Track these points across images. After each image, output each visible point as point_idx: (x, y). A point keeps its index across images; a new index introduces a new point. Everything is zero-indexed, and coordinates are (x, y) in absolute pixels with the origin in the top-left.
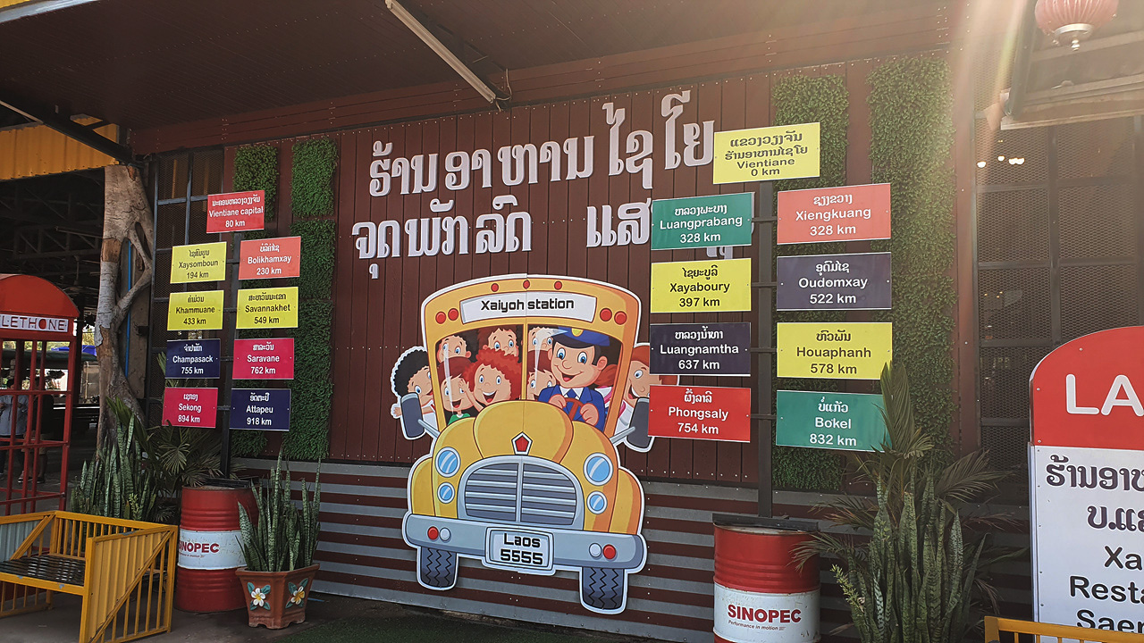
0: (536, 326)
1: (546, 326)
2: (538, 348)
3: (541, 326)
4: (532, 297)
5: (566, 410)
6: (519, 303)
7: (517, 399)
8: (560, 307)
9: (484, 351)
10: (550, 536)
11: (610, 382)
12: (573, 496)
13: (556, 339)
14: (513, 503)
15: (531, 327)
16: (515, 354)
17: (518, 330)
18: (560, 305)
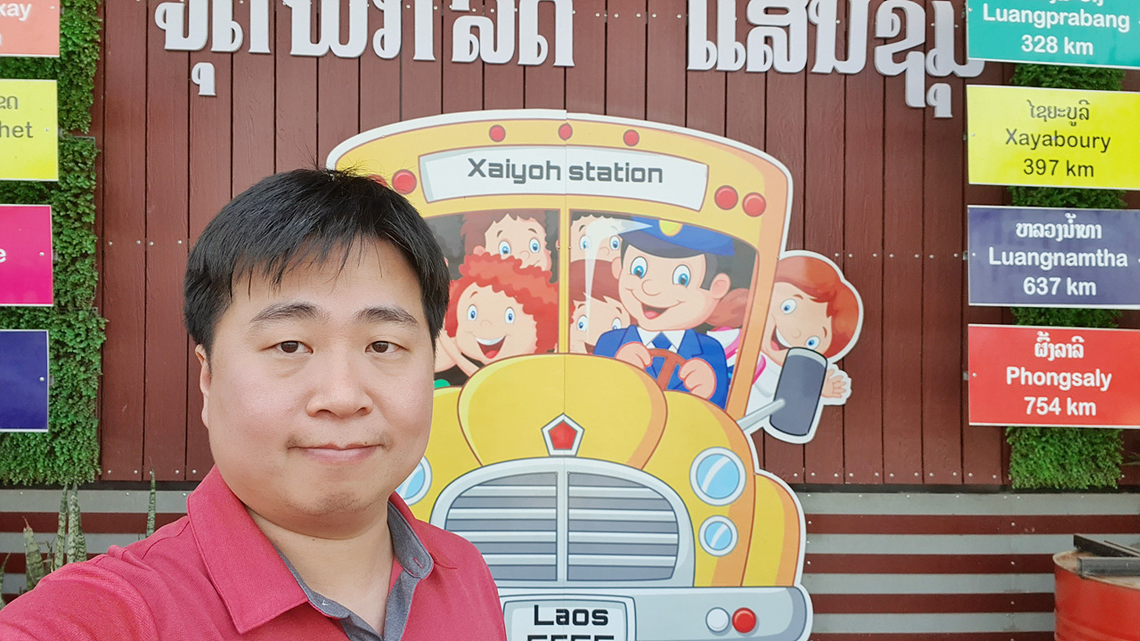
0: (586, 213)
1: (607, 215)
2: (591, 257)
3: (597, 214)
4: (579, 157)
5: (653, 370)
6: (549, 167)
7: (551, 351)
8: (634, 180)
9: (477, 259)
10: (629, 603)
11: (736, 320)
12: (673, 527)
13: (627, 239)
14: (552, 548)
15: (576, 215)
16: (545, 265)
17: (548, 219)
18: (635, 175)
